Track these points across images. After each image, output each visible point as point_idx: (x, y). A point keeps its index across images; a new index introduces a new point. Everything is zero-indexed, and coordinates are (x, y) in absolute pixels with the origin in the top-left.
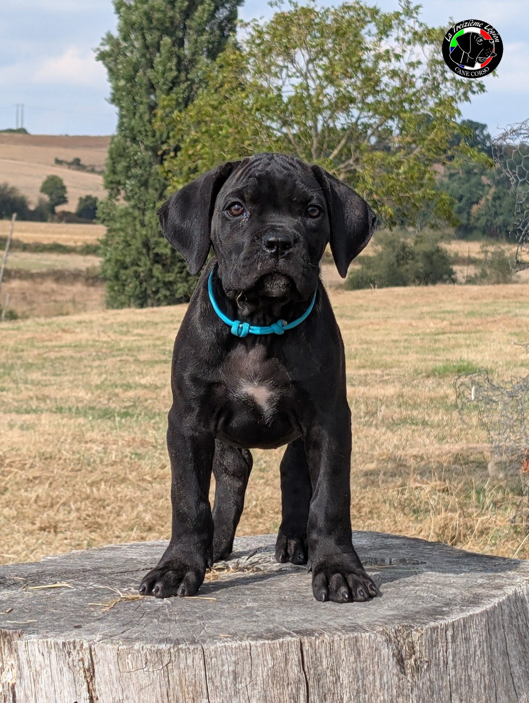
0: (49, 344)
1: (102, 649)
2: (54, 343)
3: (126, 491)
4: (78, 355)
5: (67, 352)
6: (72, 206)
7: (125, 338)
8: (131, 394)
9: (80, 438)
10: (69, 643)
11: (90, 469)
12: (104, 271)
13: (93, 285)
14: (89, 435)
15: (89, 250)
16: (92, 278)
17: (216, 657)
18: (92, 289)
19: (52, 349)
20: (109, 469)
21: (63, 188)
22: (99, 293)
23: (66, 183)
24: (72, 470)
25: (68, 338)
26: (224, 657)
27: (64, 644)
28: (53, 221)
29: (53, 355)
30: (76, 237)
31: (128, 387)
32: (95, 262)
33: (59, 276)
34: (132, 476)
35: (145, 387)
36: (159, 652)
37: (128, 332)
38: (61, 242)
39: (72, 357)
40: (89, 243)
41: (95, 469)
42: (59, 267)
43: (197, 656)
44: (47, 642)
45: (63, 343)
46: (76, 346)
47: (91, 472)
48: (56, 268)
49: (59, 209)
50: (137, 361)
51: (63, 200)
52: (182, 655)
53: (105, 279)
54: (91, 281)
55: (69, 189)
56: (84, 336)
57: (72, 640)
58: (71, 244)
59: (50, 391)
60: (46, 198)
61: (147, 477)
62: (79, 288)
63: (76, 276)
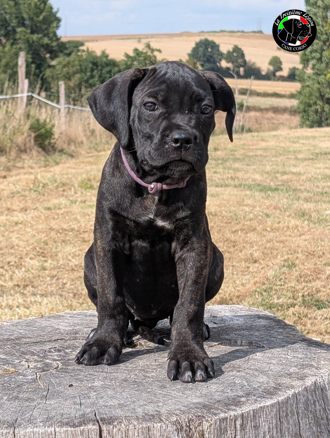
0: (251, 147)
2: (255, 147)
3: (252, 236)
4: (265, 154)
5: (259, 153)
6: (285, 73)
7: (295, 145)
8: (285, 177)
9: (240, 203)
11: (237, 222)
12: (299, 108)
13: (294, 115)
14: (246, 202)
15: (292, 96)
16: (293, 112)
18: (293, 117)
19: (251, 150)
20: (248, 223)
21: (281, 63)
22: (296, 119)
23: (282, 60)
24: (226, 223)
25: (263, 144)
28: (274, 80)
29: (251, 154)
30: (286, 89)
31: (284, 173)
32: (294, 103)
33: (276, 110)
34: (260, 228)
35: (293, 173)
37: (298, 141)
38: (277, 92)
39: (261, 155)
40: (293, 92)
41: (239, 222)
42: (276, 105)
45: (259, 147)
46: (265, 149)
47: (237, 224)
48: (274, 106)
49: (278, 74)
50: (296, 158)
51: (280, 69)
53: (299, 112)
54: (292, 113)
55: (283, 64)
56: (272, 143)
58: (283, 93)
59: (240, 175)
60: (271, 68)
61: (268, 229)
62: (286, 116)
63: (284, 110)
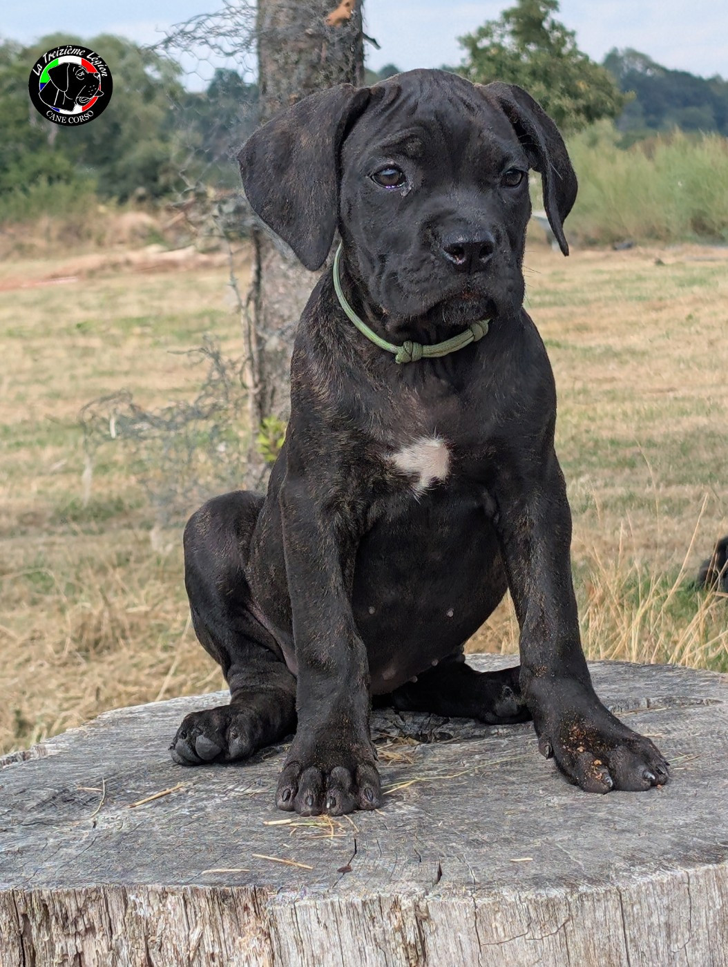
1: (443, 906)
10: (372, 901)
17: (640, 902)
26: (651, 901)
27: (364, 903)
36: (551, 905)
43: (610, 904)
44: (332, 904)
52: (587, 904)
57: (375, 896)
